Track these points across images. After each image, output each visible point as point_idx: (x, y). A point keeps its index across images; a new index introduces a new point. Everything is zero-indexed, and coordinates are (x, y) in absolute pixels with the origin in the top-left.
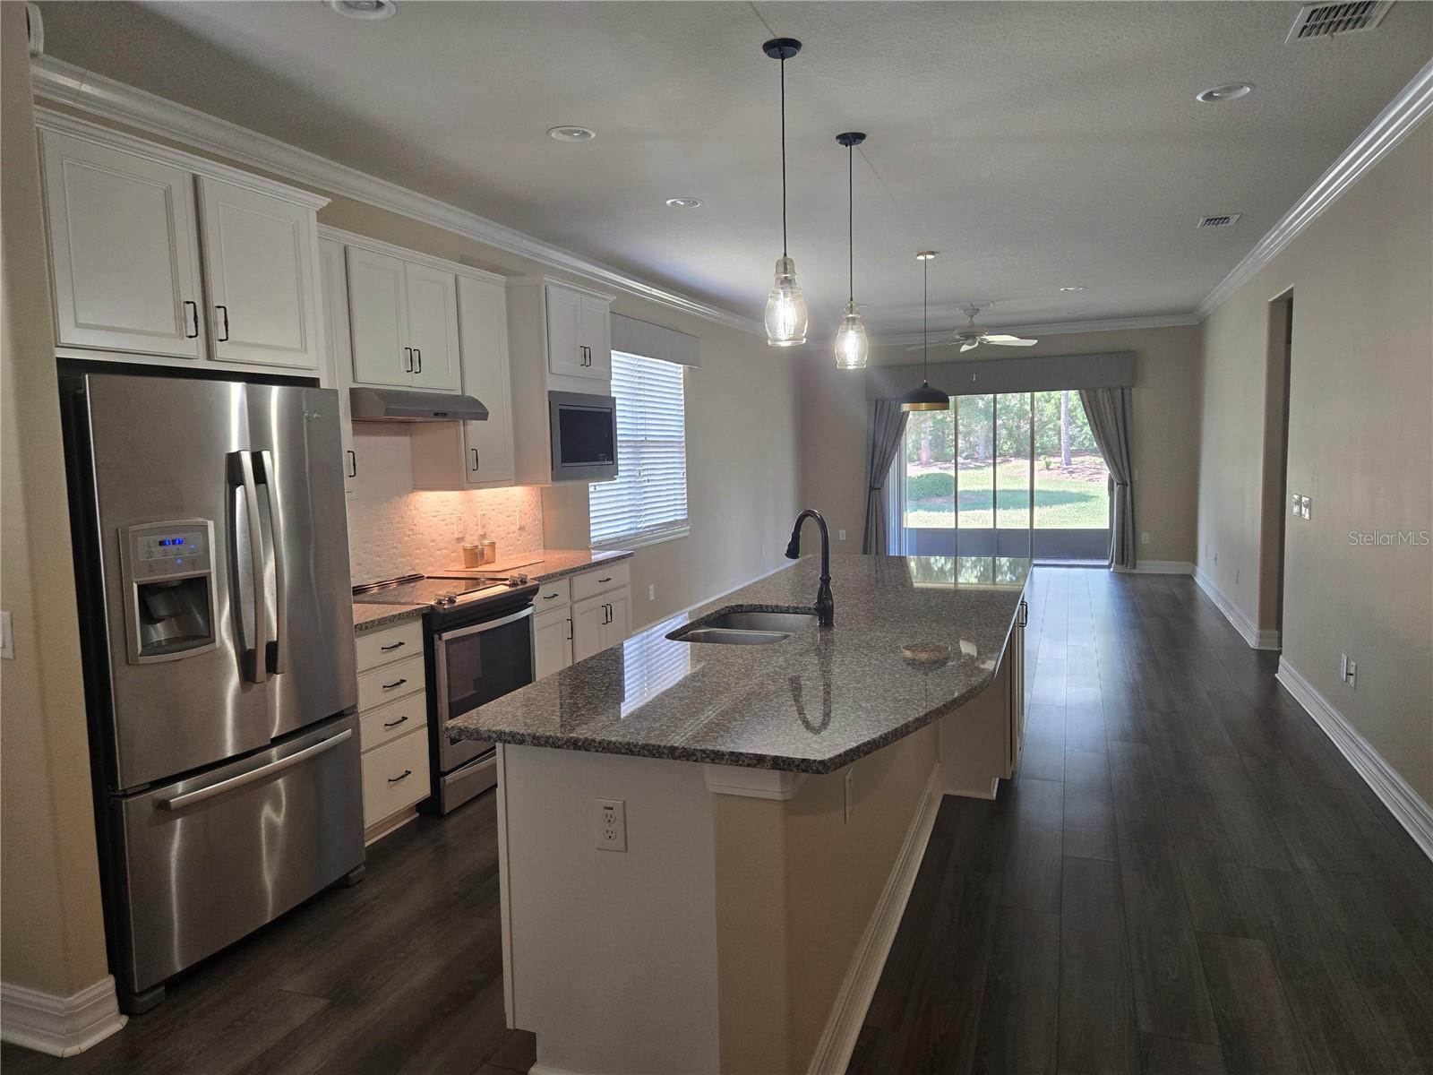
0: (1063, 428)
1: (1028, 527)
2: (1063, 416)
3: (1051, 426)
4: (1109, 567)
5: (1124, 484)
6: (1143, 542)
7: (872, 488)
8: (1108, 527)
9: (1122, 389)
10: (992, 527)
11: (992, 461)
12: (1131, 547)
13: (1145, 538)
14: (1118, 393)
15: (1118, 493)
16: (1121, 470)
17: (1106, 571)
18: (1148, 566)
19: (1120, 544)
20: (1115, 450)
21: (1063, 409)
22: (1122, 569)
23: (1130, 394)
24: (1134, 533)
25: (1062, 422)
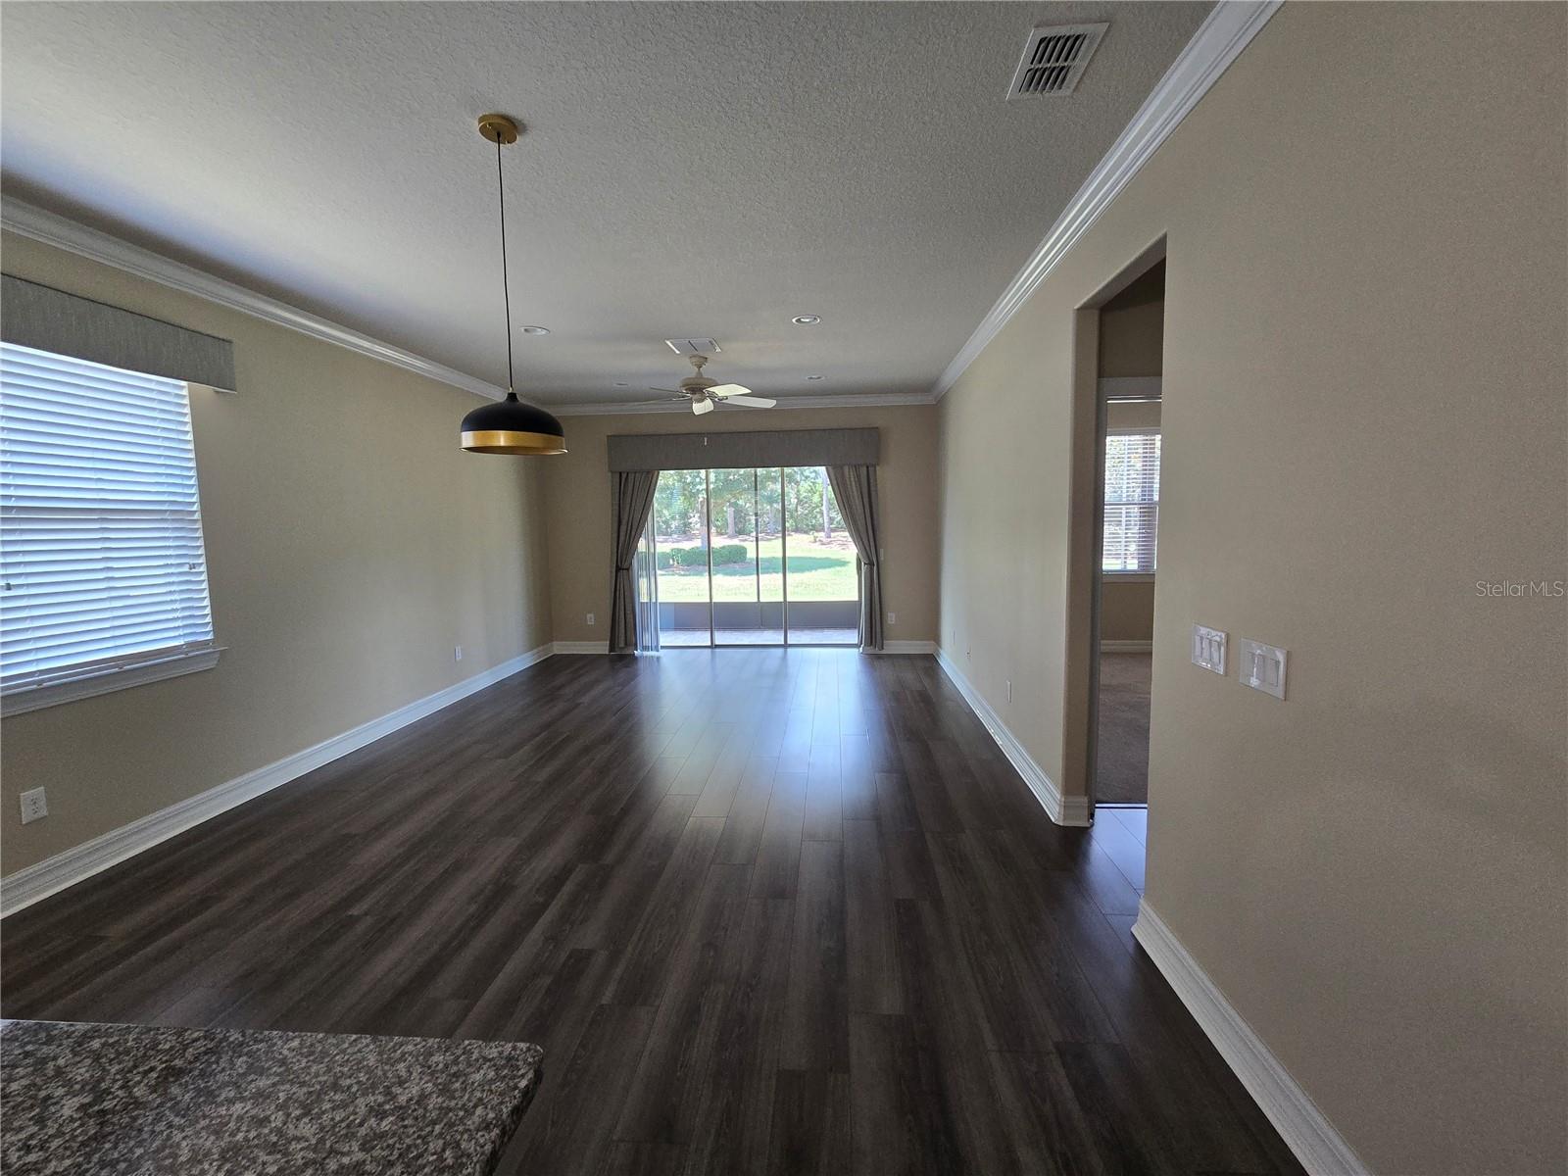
0: (825, 512)
1: (782, 600)
2: (824, 503)
3: (818, 510)
4: (857, 646)
5: (870, 564)
6: (889, 622)
7: (618, 569)
8: (856, 599)
9: (868, 467)
10: (756, 600)
11: (780, 535)
12: (878, 630)
13: (891, 618)
14: (864, 470)
15: (865, 573)
16: (868, 548)
17: (855, 650)
18: (894, 647)
19: (869, 625)
20: (862, 529)
21: (824, 497)
22: (871, 650)
23: (875, 471)
24: (881, 615)
25: (824, 508)
